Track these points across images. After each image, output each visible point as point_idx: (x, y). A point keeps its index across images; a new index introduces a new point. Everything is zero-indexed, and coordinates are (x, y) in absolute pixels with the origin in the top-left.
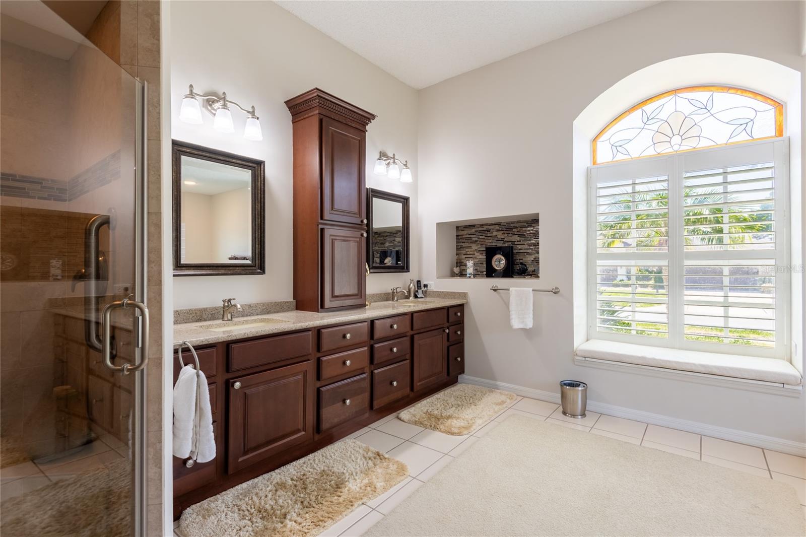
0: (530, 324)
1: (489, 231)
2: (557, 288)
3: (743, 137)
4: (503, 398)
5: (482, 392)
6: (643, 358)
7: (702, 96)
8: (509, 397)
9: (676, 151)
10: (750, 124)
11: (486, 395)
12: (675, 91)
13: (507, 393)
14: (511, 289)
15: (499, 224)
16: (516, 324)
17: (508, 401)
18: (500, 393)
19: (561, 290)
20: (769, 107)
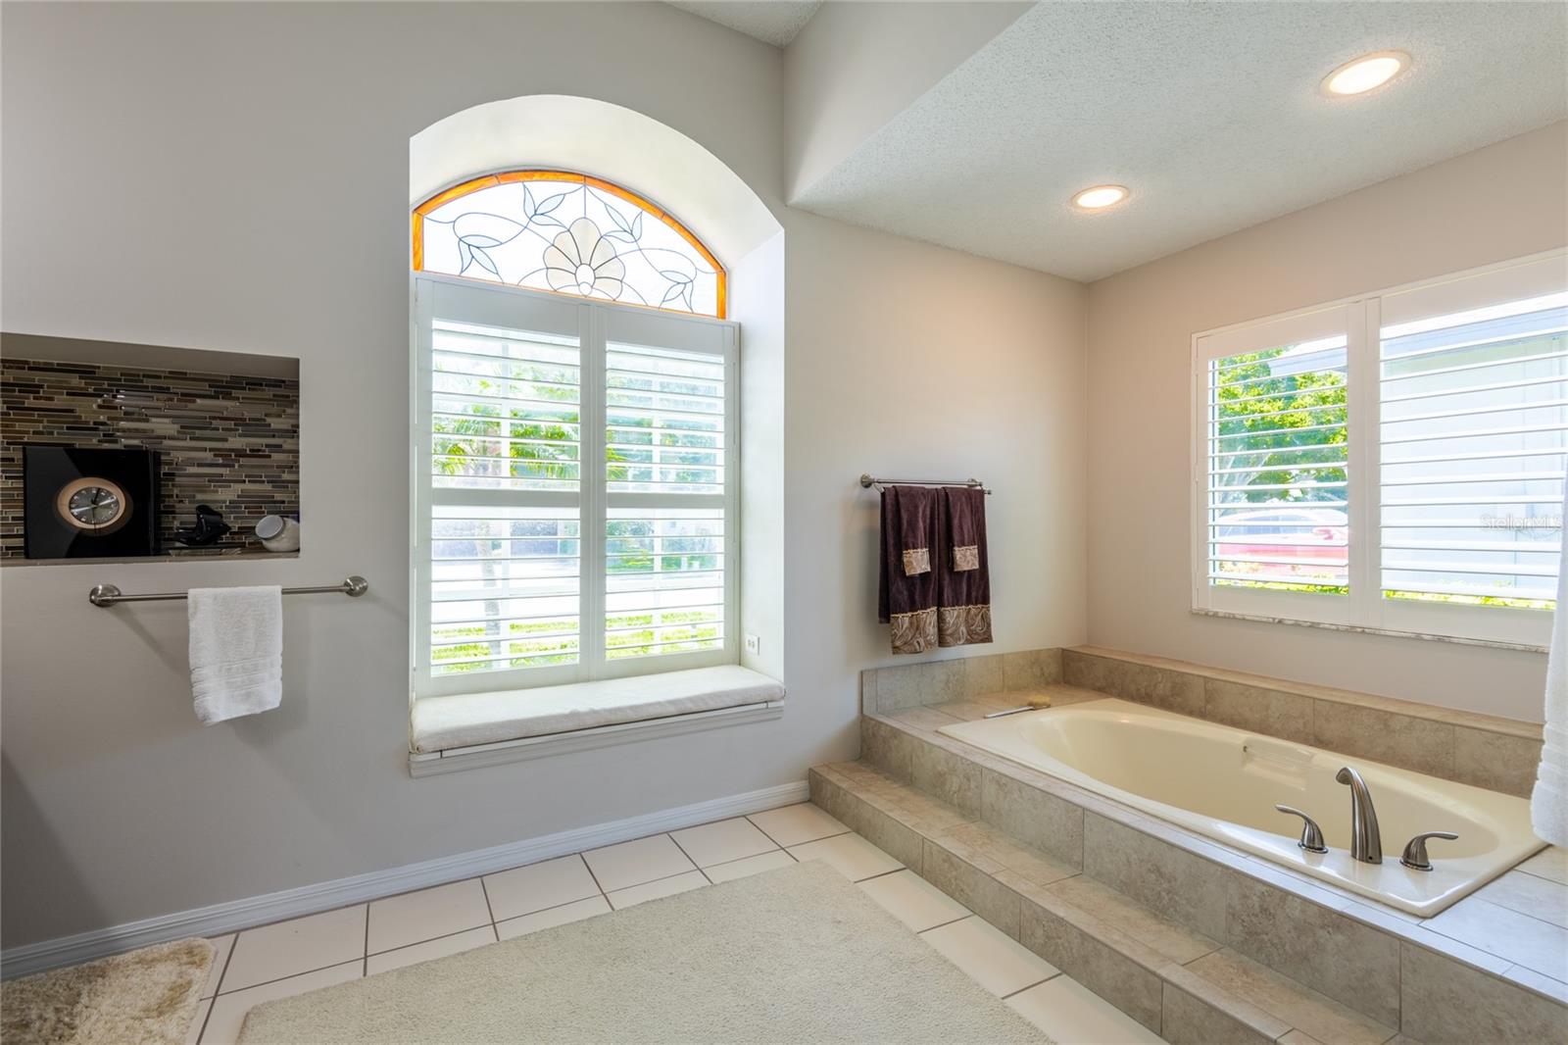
0: (271, 696)
1: (33, 389)
2: (357, 580)
3: (678, 305)
4: (165, 974)
5: (48, 999)
6: (574, 715)
7: (628, 209)
8: (185, 959)
9: (586, 296)
10: (689, 285)
11: (84, 1000)
12: (586, 178)
13: (166, 948)
14: (192, 592)
15: (86, 372)
16: (219, 702)
17: (197, 974)
18: (141, 961)
19: (372, 581)
20: (710, 269)
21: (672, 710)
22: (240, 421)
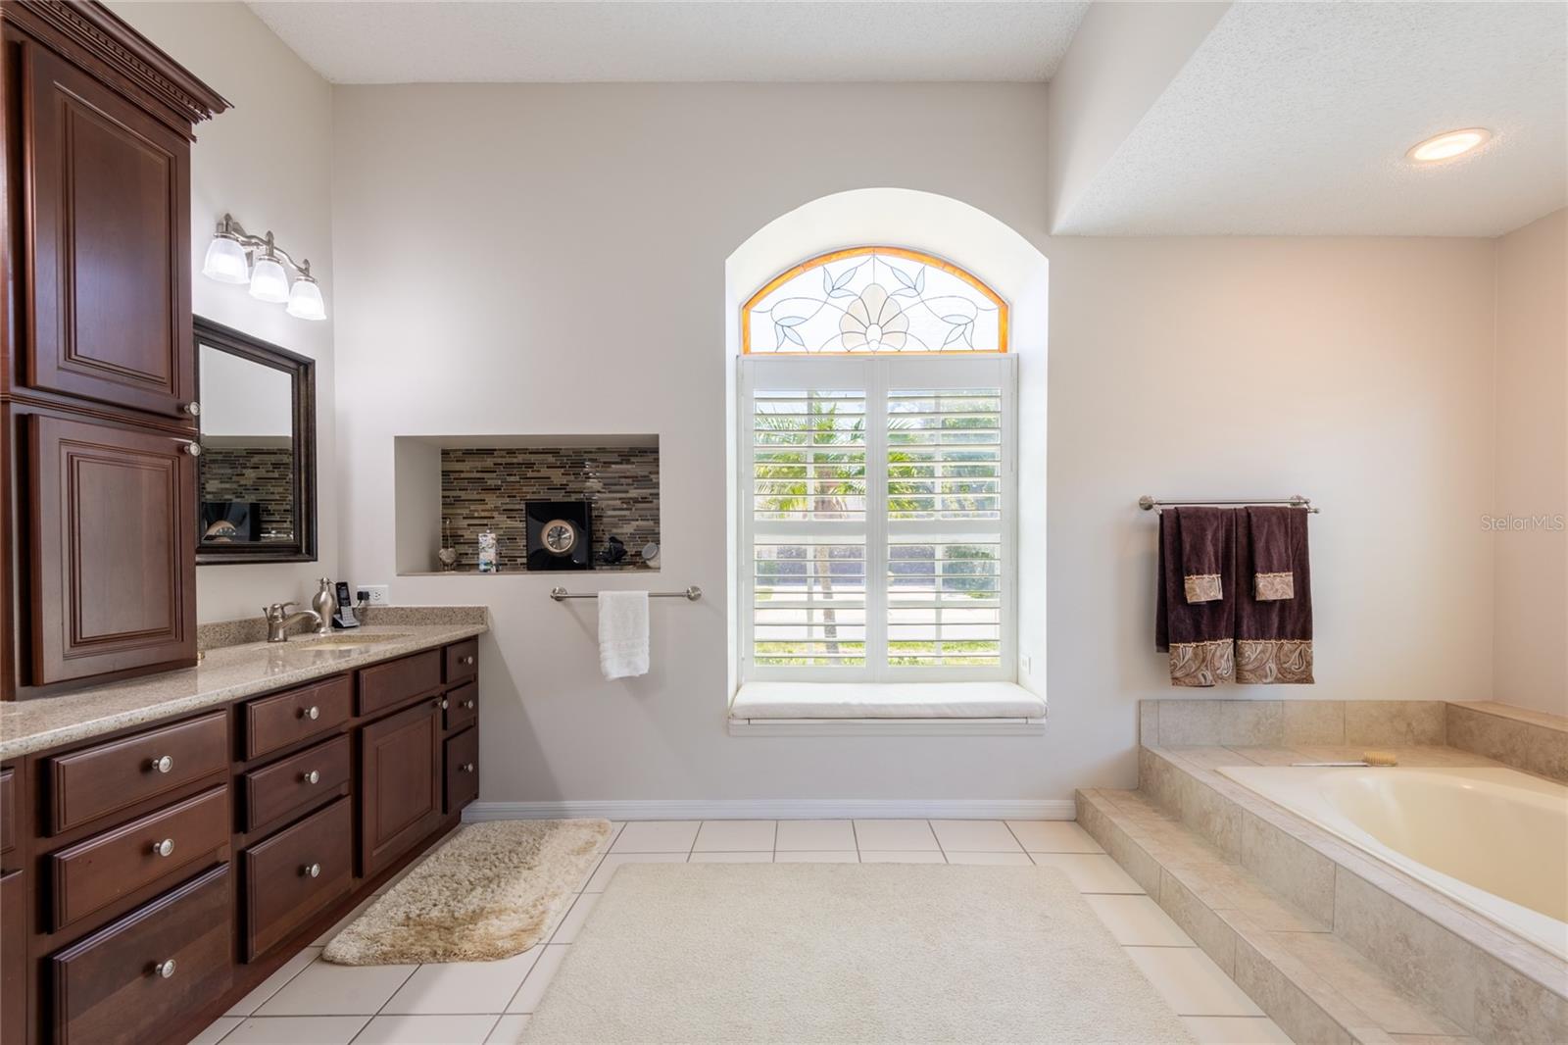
0: (643, 666)
1: (530, 465)
2: (695, 589)
3: (961, 345)
4: (585, 834)
5: (532, 833)
6: (846, 706)
7: (911, 267)
8: (597, 829)
9: (874, 352)
10: (970, 326)
11: (546, 838)
12: (875, 249)
13: (588, 821)
14: (600, 594)
15: (555, 452)
16: (614, 668)
17: (600, 838)
18: (575, 825)
19: (704, 591)
20: (992, 305)
21: (930, 712)
22: (635, 478)
